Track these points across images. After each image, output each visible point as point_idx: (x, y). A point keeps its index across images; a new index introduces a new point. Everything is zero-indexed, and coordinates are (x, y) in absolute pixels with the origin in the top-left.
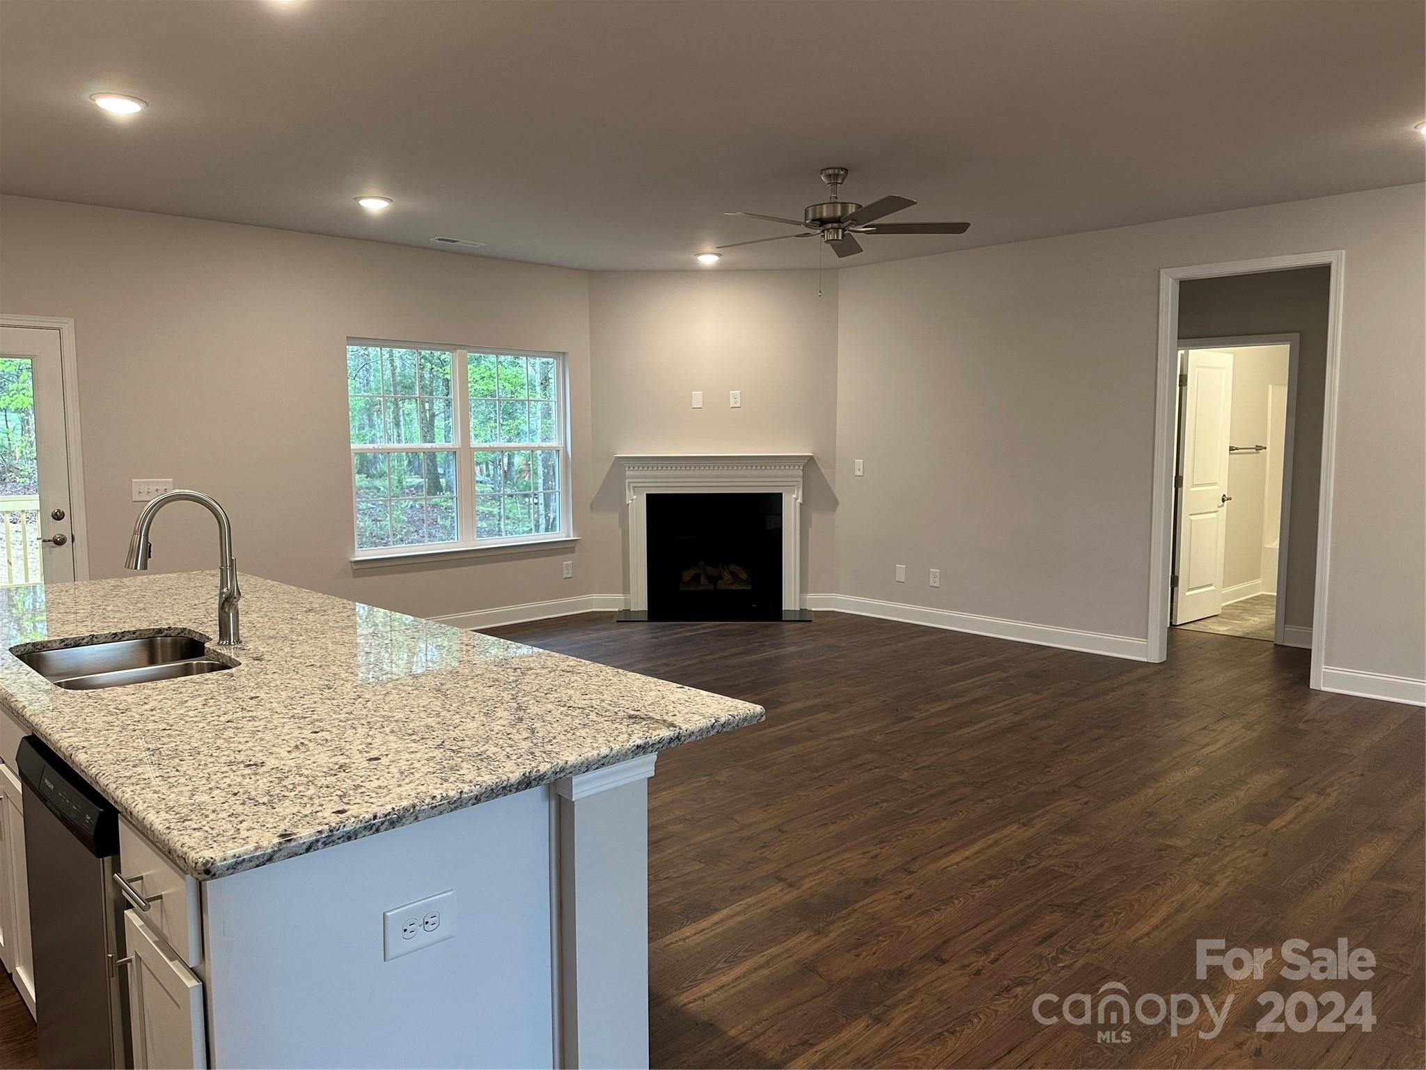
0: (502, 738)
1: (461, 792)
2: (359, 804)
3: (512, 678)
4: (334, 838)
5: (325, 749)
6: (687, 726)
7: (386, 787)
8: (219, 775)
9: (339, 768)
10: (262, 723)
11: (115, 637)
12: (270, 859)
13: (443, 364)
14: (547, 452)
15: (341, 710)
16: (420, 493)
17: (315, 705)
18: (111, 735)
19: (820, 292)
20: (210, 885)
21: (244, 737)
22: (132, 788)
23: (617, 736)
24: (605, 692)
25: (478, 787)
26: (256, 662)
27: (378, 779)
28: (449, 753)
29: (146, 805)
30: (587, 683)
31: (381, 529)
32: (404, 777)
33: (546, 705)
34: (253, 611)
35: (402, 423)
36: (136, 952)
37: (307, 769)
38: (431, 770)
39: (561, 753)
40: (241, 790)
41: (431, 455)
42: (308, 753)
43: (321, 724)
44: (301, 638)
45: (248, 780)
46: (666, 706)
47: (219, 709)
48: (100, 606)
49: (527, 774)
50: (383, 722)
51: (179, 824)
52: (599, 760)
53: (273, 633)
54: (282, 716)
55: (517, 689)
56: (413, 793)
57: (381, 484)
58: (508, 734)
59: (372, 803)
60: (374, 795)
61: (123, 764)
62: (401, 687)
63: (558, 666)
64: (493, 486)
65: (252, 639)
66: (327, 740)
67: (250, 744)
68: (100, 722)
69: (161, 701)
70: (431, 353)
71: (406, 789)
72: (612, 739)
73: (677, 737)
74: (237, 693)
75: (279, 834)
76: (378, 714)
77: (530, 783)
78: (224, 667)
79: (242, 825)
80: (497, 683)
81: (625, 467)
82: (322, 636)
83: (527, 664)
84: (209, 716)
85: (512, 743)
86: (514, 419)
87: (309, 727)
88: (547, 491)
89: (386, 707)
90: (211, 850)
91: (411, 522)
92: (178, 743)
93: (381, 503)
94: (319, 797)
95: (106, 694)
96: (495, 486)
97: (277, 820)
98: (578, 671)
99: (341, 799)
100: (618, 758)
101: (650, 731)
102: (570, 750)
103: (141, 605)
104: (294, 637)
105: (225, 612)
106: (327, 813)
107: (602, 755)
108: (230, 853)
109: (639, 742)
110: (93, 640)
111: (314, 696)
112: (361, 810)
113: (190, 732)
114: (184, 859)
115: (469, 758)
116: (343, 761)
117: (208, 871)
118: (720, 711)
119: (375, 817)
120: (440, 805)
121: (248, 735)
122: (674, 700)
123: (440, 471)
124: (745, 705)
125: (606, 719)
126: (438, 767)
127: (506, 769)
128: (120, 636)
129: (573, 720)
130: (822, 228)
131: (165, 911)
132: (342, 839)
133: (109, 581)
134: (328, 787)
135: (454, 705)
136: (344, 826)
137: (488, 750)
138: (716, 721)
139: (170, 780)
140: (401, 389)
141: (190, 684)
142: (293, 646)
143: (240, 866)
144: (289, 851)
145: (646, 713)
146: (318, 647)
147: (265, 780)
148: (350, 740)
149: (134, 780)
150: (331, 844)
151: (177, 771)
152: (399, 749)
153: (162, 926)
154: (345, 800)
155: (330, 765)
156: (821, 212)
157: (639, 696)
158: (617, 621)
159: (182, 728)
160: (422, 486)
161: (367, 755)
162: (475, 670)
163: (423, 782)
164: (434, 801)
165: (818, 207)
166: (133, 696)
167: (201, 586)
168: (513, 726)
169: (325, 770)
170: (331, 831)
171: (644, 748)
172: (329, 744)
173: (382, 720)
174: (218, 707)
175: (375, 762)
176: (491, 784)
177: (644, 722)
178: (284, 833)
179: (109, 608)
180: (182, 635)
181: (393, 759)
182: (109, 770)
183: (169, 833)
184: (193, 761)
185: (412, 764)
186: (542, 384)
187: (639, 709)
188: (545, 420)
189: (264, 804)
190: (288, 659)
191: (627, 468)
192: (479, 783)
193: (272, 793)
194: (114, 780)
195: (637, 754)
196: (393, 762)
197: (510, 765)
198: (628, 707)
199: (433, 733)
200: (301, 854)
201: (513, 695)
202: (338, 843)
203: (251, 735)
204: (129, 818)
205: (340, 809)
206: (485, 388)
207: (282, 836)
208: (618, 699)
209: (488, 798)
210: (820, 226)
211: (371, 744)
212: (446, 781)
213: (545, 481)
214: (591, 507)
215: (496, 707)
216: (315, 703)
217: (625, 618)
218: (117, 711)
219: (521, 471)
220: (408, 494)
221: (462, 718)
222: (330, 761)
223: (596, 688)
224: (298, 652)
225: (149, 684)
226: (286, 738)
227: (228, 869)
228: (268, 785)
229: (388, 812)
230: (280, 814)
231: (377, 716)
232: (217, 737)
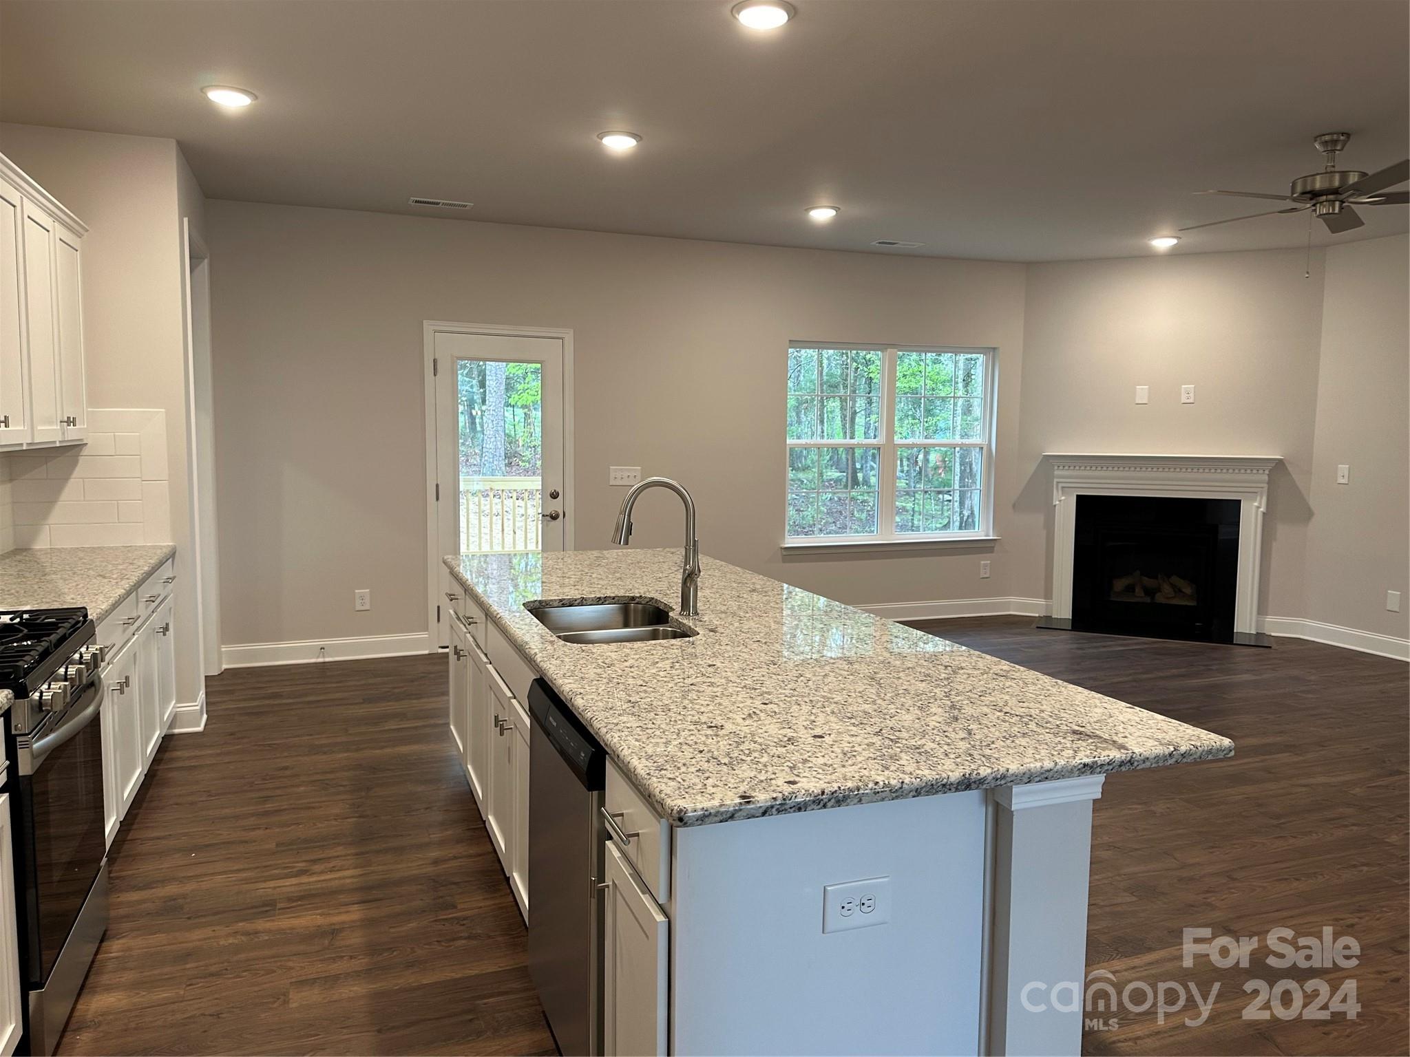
0: (938, 735)
1: (903, 782)
2: (808, 777)
3: (943, 675)
4: (787, 807)
5: (775, 721)
6: (1141, 751)
7: (832, 765)
8: (686, 732)
9: (788, 741)
10: (719, 689)
11: (600, 601)
12: (732, 817)
13: (868, 363)
14: (966, 449)
15: (786, 686)
16: (839, 487)
17: (762, 678)
18: (601, 685)
19: (1308, 273)
20: (680, 832)
21: (706, 700)
22: (619, 734)
23: (1062, 751)
24: (1044, 702)
25: (919, 780)
26: (712, 633)
27: (823, 756)
28: (887, 742)
29: (630, 751)
30: (1022, 690)
31: (803, 518)
32: (847, 759)
33: (981, 707)
34: (707, 587)
35: (825, 420)
36: (613, 880)
37: (760, 737)
38: (872, 755)
39: (1001, 760)
40: (705, 748)
41: (851, 450)
42: (760, 722)
43: (769, 697)
44: (747, 615)
45: (710, 740)
46: (1115, 725)
47: (684, 672)
48: (587, 573)
49: (967, 776)
50: (824, 702)
51: (657, 772)
52: (1042, 773)
53: (724, 608)
54: (735, 685)
55: (949, 687)
56: (857, 775)
57: (804, 477)
58: (945, 732)
59: (819, 779)
60: (820, 771)
61: (611, 712)
62: (837, 670)
63: (990, 669)
64: (907, 482)
65: (707, 612)
66: (775, 712)
67: (711, 708)
68: (592, 673)
69: (637, 660)
70: (857, 353)
71: (850, 771)
72: (1055, 753)
73: (1130, 761)
74: (697, 660)
75: (739, 795)
76: (819, 694)
77: (970, 785)
78: (684, 635)
79: (708, 781)
80: (929, 678)
81: (1053, 466)
82: (765, 615)
83: (957, 663)
84: (676, 677)
85: (949, 741)
86: (933, 415)
87: (760, 697)
88: (963, 489)
89: (826, 688)
90: (684, 800)
91: (830, 513)
92: (653, 699)
93: (804, 494)
94: (773, 766)
95: (596, 649)
96: (910, 482)
97: (737, 781)
98: (1013, 677)
99: (791, 771)
100: (1063, 774)
101: (1098, 750)
102: (1011, 758)
103: (618, 575)
104: (742, 614)
105: (687, 586)
106: (780, 782)
107: (1045, 769)
108: (699, 806)
109: (1086, 760)
110: (583, 602)
111: (762, 670)
112: (810, 784)
113: (661, 690)
114: (662, 804)
115: (907, 750)
116: (792, 734)
117: (681, 819)
118: (1179, 739)
119: (823, 793)
120: (882, 792)
121: (708, 699)
122: (1124, 720)
123: (858, 466)
124: (1209, 736)
125: (1047, 731)
126: (878, 754)
127: (945, 767)
128: (603, 600)
129: (1011, 727)
130: (1314, 202)
131: (641, 848)
132: (793, 809)
133: (593, 552)
134: (779, 757)
135: (889, 695)
136: (796, 797)
137: (925, 744)
138: (1175, 750)
139: (648, 731)
140: (830, 387)
141: (659, 648)
142: (742, 622)
143: (707, 819)
144: (747, 812)
145: (1093, 731)
146: (762, 625)
147: (725, 743)
148: (796, 715)
149: (619, 727)
150: (783, 812)
151: (653, 723)
152: (840, 730)
153: (637, 861)
154: (795, 772)
155: (780, 736)
156: (1313, 182)
157: (1083, 711)
158: (1038, 627)
159: (655, 686)
160: (841, 480)
161: (812, 732)
162: (906, 663)
163: (865, 766)
164: (876, 787)
165: (1309, 179)
166: (616, 653)
167: (664, 562)
168: (949, 724)
169: (775, 740)
170: (784, 799)
171: (1091, 767)
172: (778, 716)
173: (822, 700)
174: (683, 670)
175: (820, 740)
176: (931, 779)
177: (1091, 741)
178: (744, 794)
179: (594, 576)
180: (650, 603)
181: (836, 739)
182: (601, 716)
183: (650, 779)
184: (665, 717)
185: (853, 747)
186: (964, 380)
187: (1084, 725)
188: (965, 417)
189: (725, 764)
190: (738, 633)
191: (1056, 468)
192: (919, 776)
193: (731, 755)
194: (605, 725)
195: (1083, 773)
196: (836, 742)
197: (948, 764)
198: (1070, 719)
199: (871, 720)
200: (757, 817)
201: (945, 693)
202: (789, 812)
203: (711, 699)
204: (616, 760)
205: (792, 779)
206: (907, 385)
207: (743, 797)
208: (1059, 711)
209: (928, 793)
210: (1311, 199)
211: (814, 722)
212: (887, 769)
213: (962, 479)
214: (1014, 506)
215: (929, 703)
216: (763, 676)
217: (1046, 625)
218: (604, 665)
219: (936, 468)
220: (828, 487)
221: (897, 708)
222: (779, 732)
223: (1034, 696)
224: (745, 627)
225: (627, 644)
226: (741, 705)
227: (697, 820)
228: (728, 747)
229: (834, 790)
230: (740, 776)
231: (818, 696)
232: (684, 697)
